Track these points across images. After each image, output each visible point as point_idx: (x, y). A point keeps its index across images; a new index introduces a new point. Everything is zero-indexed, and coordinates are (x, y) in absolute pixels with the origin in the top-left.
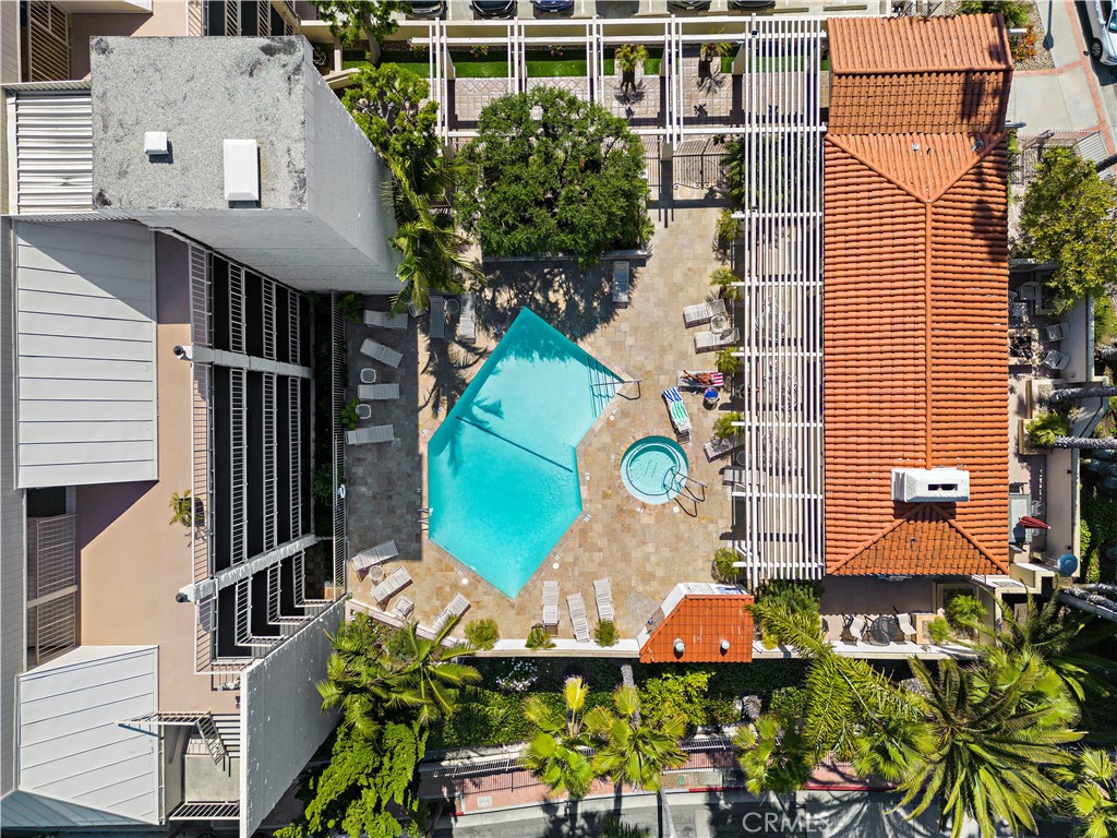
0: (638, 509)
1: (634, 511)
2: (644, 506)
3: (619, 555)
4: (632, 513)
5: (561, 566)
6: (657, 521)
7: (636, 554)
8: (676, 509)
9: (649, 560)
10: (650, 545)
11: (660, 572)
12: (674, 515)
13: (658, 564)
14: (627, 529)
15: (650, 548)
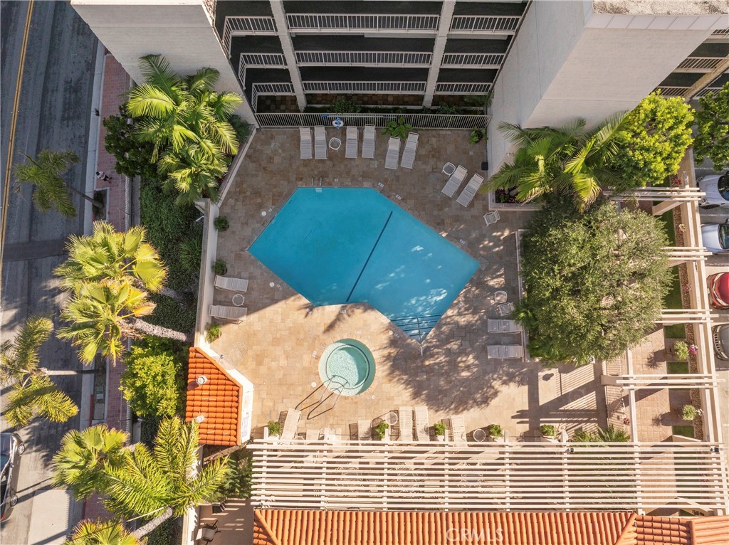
0: (315, 353)
1: (314, 349)
2: (318, 358)
3: (278, 336)
4: (311, 348)
5: (272, 288)
6: (304, 368)
7: (279, 351)
8: (314, 385)
9: (272, 361)
10: (286, 362)
11: (263, 369)
12: (310, 383)
13: (269, 368)
14: (299, 342)
15: (283, 362)
